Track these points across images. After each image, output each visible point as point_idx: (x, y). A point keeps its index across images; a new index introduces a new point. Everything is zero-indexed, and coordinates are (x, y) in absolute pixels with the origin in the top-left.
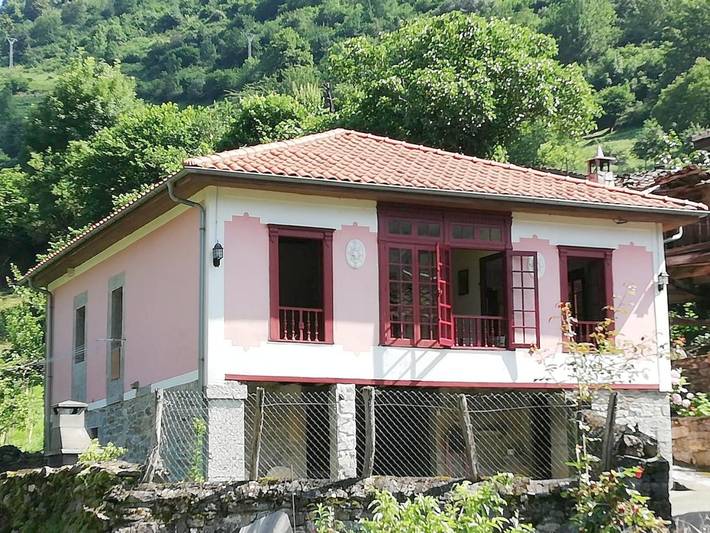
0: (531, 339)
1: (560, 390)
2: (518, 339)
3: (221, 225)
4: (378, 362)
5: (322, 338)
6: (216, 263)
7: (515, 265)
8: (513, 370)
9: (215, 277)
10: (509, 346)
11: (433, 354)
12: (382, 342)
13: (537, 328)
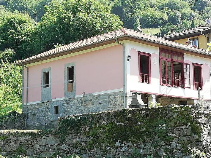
0: (189, 86)
1: (193, 100)
2: (186, 85)
3: (129, 50)
4: (160, 89)
5: (149, 82)
6: (128, 60)
7: (185, 67)
8: (185, 94)
9: (128, 64)
10: (184, 87)
11: (170, 88)
12: (160, 84)
13: (190, 83)
